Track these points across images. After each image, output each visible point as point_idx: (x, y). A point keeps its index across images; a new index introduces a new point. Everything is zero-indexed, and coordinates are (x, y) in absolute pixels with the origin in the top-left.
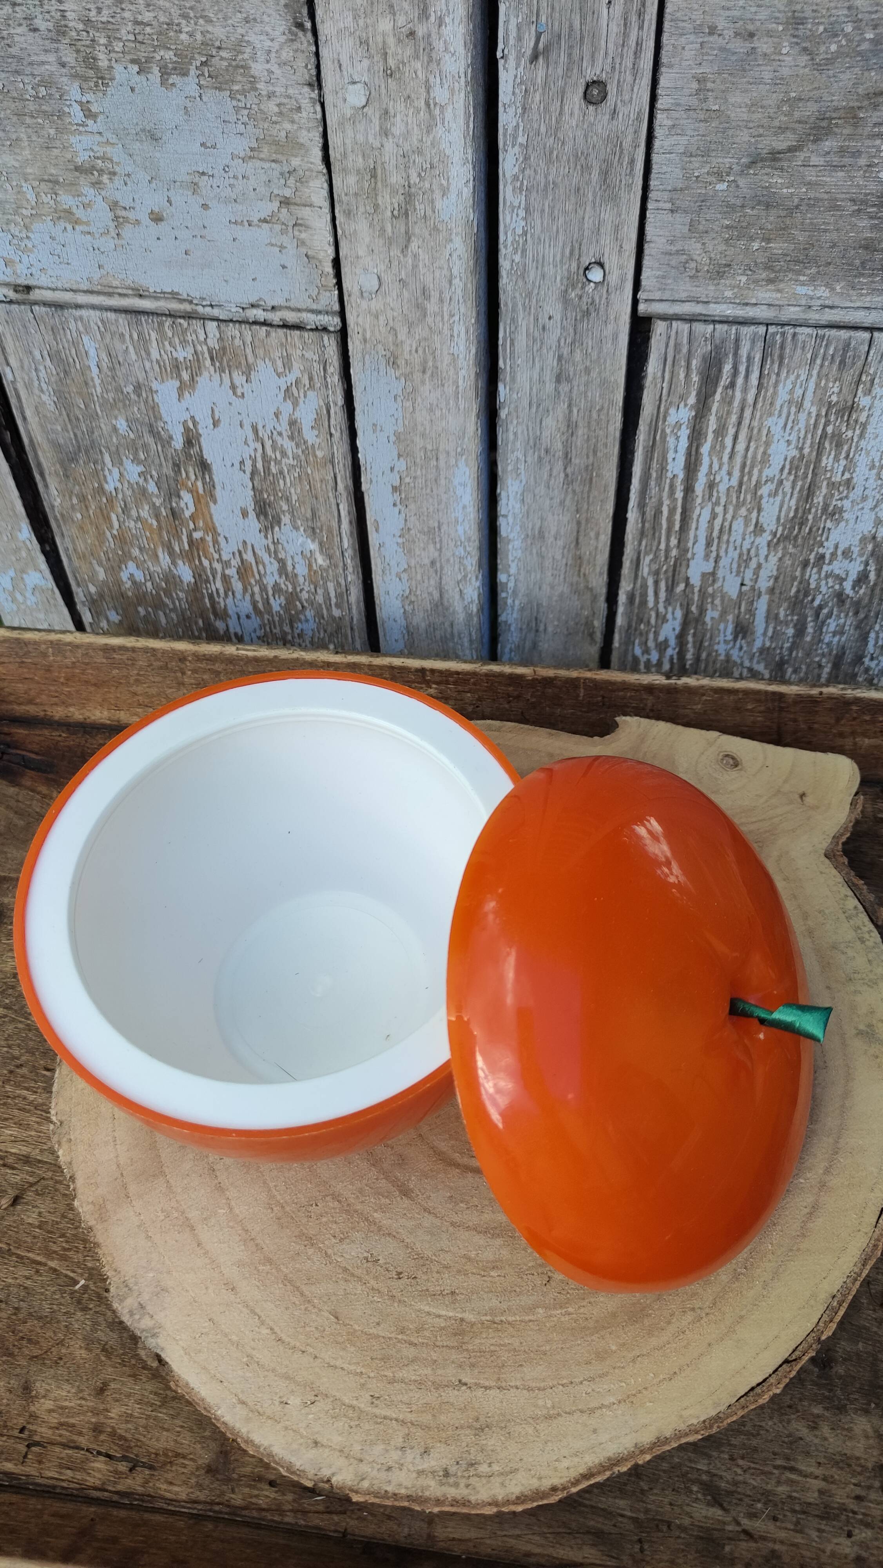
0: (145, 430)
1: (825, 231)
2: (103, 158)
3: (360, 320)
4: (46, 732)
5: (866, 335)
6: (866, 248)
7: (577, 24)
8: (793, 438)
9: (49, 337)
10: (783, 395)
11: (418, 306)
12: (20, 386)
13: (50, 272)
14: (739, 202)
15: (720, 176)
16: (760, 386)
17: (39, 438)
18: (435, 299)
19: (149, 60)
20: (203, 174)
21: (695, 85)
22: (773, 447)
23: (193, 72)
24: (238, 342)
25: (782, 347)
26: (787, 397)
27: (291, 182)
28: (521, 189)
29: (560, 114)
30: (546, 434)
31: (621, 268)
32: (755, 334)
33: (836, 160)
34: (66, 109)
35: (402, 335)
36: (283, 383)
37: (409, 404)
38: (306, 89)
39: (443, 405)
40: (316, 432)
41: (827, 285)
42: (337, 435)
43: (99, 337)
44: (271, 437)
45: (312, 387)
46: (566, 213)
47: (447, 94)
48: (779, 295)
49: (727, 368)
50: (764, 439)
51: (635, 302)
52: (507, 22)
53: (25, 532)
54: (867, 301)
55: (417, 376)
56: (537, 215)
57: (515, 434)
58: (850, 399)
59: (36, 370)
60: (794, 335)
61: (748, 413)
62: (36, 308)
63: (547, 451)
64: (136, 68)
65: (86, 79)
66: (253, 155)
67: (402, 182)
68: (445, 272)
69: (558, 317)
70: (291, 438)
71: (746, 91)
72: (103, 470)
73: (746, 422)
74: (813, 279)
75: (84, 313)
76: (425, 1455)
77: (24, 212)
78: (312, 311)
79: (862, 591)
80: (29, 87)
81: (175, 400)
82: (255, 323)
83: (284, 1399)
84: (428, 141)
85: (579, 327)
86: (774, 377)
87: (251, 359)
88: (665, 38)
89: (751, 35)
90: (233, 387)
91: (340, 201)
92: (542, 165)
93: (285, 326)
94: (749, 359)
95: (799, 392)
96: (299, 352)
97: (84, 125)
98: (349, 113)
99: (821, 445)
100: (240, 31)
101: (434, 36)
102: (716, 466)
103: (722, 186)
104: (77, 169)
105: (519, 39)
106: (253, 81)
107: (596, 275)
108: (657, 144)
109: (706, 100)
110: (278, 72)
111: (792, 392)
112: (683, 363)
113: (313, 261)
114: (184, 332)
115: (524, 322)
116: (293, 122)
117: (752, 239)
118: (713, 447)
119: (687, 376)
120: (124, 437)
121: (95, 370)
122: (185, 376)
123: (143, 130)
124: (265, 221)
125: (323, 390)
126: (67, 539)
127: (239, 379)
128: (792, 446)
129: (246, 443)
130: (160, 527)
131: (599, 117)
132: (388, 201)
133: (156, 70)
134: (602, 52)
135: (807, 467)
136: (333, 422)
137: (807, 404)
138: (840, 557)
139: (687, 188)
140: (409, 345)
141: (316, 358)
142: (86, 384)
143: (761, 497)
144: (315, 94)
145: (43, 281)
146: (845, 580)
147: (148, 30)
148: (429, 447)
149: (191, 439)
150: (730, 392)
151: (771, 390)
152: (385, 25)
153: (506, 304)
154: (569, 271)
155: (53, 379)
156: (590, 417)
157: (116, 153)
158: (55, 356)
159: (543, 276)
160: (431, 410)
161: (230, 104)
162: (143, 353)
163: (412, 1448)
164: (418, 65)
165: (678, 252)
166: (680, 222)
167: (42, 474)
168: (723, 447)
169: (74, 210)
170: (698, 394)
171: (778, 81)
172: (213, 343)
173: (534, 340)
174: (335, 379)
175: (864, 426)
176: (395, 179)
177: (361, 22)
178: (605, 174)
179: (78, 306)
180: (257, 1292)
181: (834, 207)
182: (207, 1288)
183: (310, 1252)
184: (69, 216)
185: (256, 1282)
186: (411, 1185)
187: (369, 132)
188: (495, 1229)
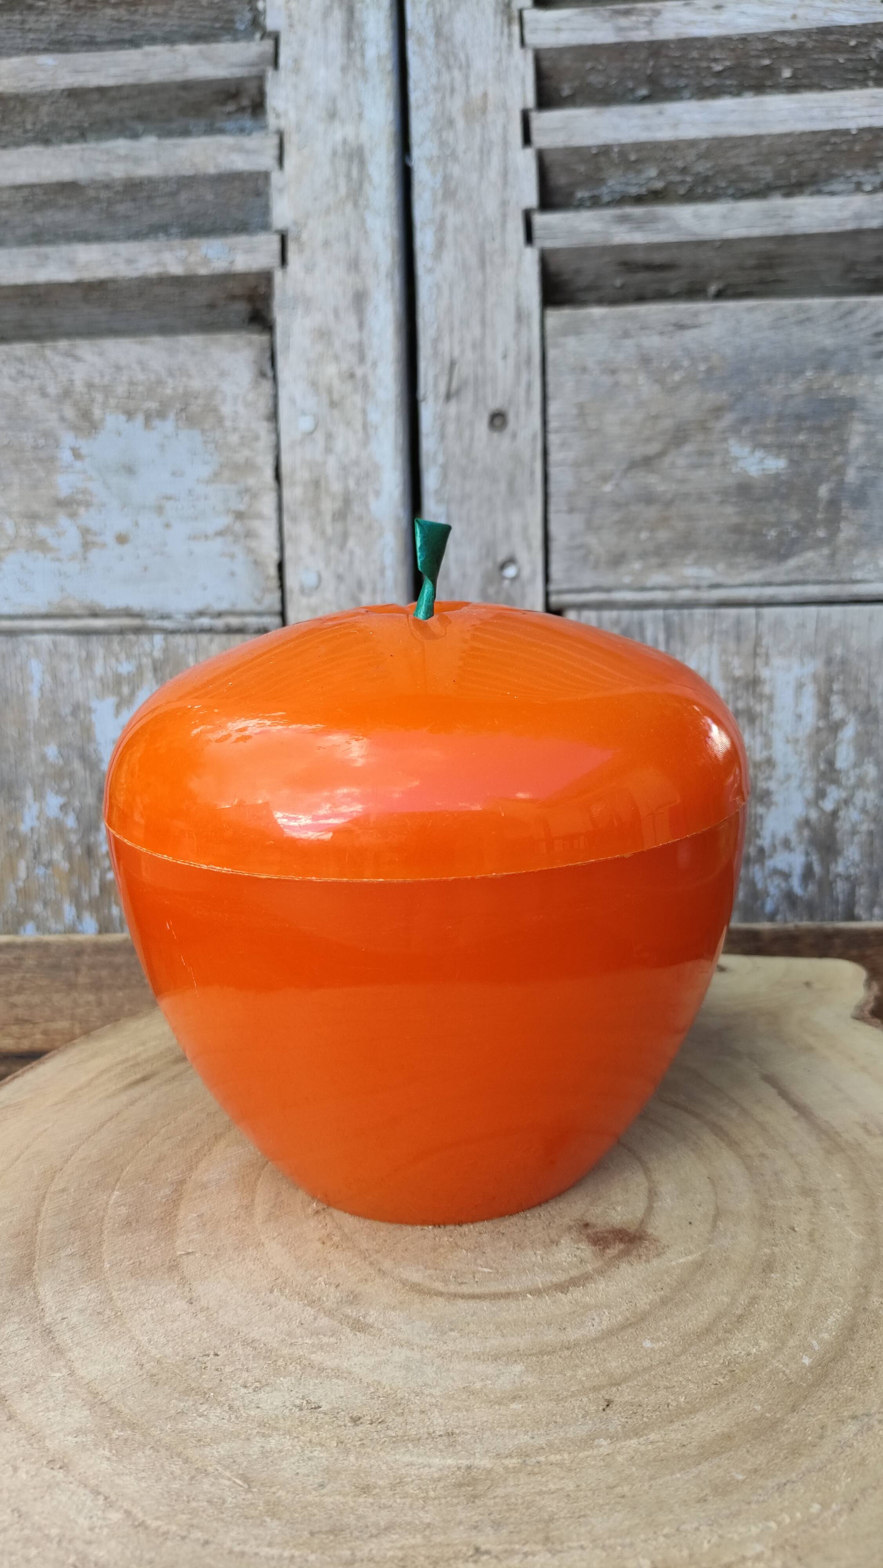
0: (76, 753)
1: (699, 519)
2: (83, 492)
5: (753, 610)
6: (735, 531)
7: (480, 372)
11: (353, 598)
13: (14, 600)
14: (624, 500)
15: (605, 478)
18: (368, 591)
19: (136, 410)
20: (170, 498)
21: (576, 411)
23: (172, 416)
24: (182, 650)
25: (682, 628)
27: (247, 498)
28: (442, 500)
29: (472, 439)
31: (532, 563)
32: (656, 615)
33: (696, 461)
34: (59, 454)
38: (265, 422)
41: (710, 566)
43: (47, 659)
46: (480, 519)
47: (380, 418)
48: (670, 578)
51: (547, 594)
52: (426, 375)
54: (747, 577)
56: (456, 523)
58: (751, 672)
60: (690, 614)
64: (125, 417)
65: (80, 429)
66: (215, 477)
67: (341, 489)
68: (378, 565)
71: (616, 412)
72: (22, 807)
74: (697, 562)
75: (38, 636)
77: (3, 546)
78: (253, 614)
79: (811, 889)
80: (30, 440)
81: (111, 717)
82: (199, 631)
84: (364, 454)
88: (550, 378)
89: (614, 372)
91: (287, 510)
92: (459, 481)
93: (230, 631)
97: (72, 466)
98: (298, 437)
100: (215, 382)
101: (370, 376)
103: (608, 488)
104: (58, 503)
105: (436, 385)
106: (220, 420)
107: (510, 572)
108: (551, 458)
109: (586, 421)
110: (242, 410)
113: (259, 567)
114: (131, 646)
116: (251, 449)
117: (639, 530)
120: (52, 765)
121: (36, 694)
122: (126, 690)
123: (122, 466)
124: (220, 534)
130: (71, 871)
131: (504, 442)
132: (328, 506)
133: (141, 417)
134: (501, 389)
139: (580, 491)
142: (24, 710)
144: (271, 426)
146: (791, 876)
147: (140, 388)
152: (332, 370)
154: (487, 568)
157: (94, 487)
161: (200, 439)
162: (88, 670)
164: (357, 397)
165: (579, 547)
166: (577, 521)
169: (48, 539)
171: (640, 404)
172: (157, 654)
175: (770, 698)
176: (336, 487)
177: (312, 369)
178: (511, 484)
179: (32, 632)
180: (105, 1465)
181: (701, 498)
182: (15, 1469)
183: (202, 1408)
184: (41, 545)
185: (107, 1453)
186: (370, 1320)
187: (315, 451)
188: (510, 1354)
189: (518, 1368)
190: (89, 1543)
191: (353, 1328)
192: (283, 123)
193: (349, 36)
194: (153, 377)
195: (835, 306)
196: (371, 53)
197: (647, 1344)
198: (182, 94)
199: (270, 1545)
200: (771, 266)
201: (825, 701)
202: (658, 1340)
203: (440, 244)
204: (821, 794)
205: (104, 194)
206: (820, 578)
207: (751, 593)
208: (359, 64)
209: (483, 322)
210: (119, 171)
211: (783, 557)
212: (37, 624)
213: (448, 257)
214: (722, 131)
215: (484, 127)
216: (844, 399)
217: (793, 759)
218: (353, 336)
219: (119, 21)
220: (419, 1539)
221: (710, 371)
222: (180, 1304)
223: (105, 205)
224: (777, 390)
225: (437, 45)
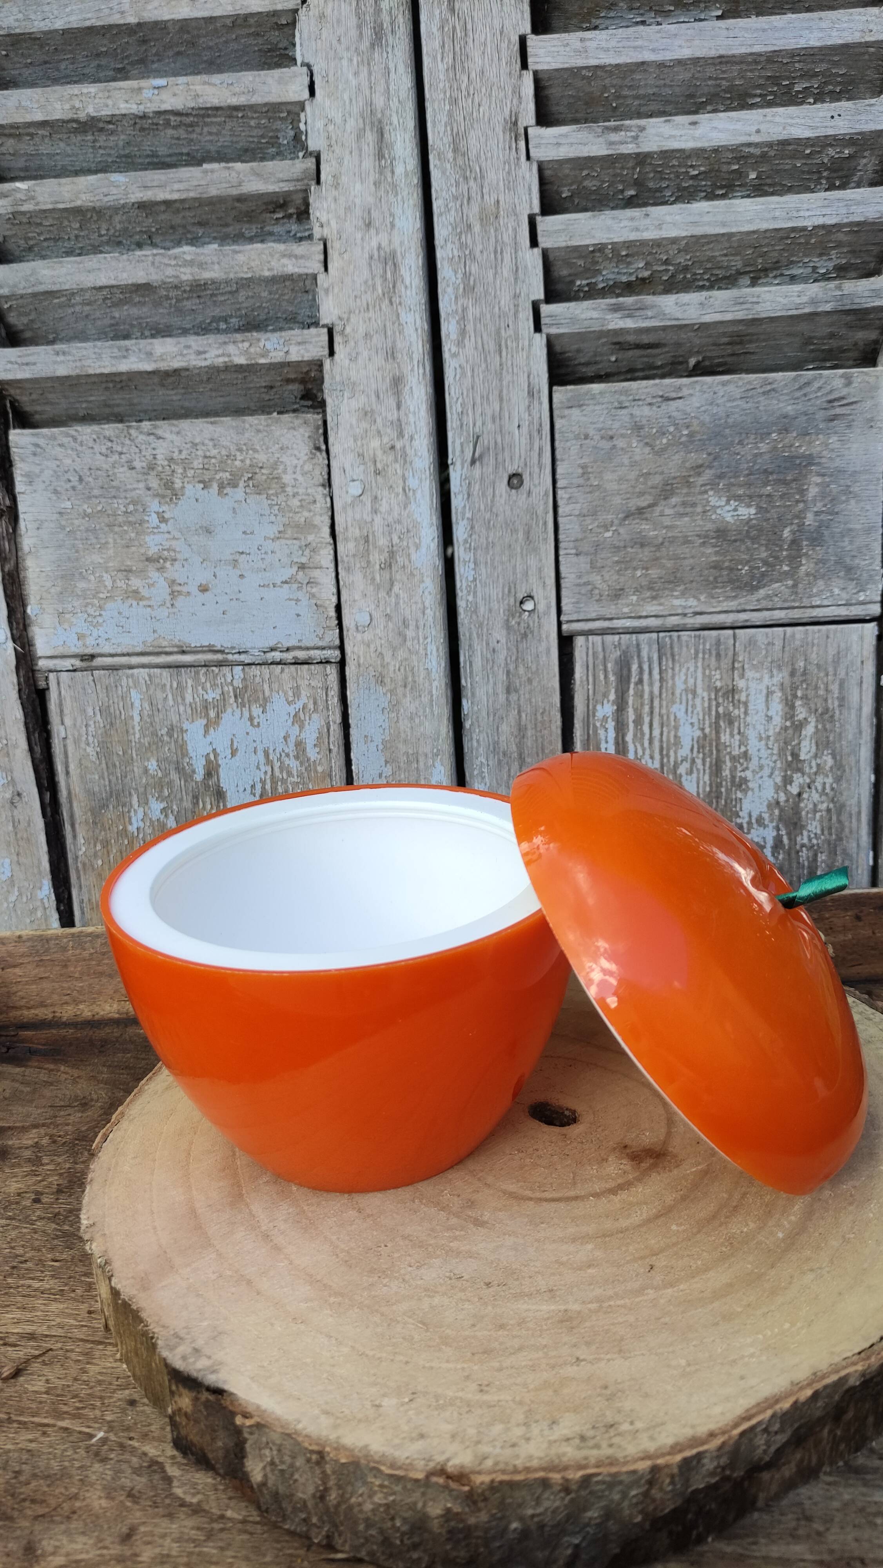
0: (173, 766)
1: (685, 558)
2: (168, 550)
3: (356, 649)
4: (54, 1032)
5: (730, 632)
6: (715, 568)
7: (499, 440)
8: (695, 720)
9: (102, 695)
10: (680, 686)
11: (400, 634)
12: (70, 742)
13: (113, 641)
14: (622, 544)
15: (606, 528)
16: (661, 680)
17: (77, 789)
18: (412, 627)
19: (211, 480)
20: (242, 553)
21: (580, 471)
22: (681, 730)
23: (242, 484)
24: (258, 679)
25: (672, 648)
26: (683, 687)
27: (307, 552)
28: (470, 549)
29: (494, 496)
30: (503, 738)
31: (546, 598)
32: (650, 639)
33: (681, 510)
34: (146, 518)
35: (388, 659)
36: (292, 710)
37: (394, 715)
38: (321, 488)
39: (421, 713)
40: (317, 750)
41: (695, 597)
42: (335, 750)
43: (144, 689)
44: (279, 759)
45: (316, 710)
46: (502, 563)
47: (417, 482)
48: (661, 608)
49: (635, 667)
50: (673, 723)
51: (560, 624)
52: (454, 442)
53: (46, 890)
54: (725, 606)
55: (400, 691)
56: (482, 566)
57: (478, 741)
58: (730, 683)
59: (86, 726)
60: (679, 637)
61: (656, 703)
62: (96, 673)
63: (504, 754)
64: (202, 486)
65: (163, 497)
66: (280, 536)
67: (387, 543)
68: (420, 605)
69: (503, 641)
70: (297, 757)
71: (614, 471)
72: (129, 812)
73: (657, 710)
74: (683, 594)
75: (135, 671)
76: (554, 1426)
77: (101, 595)
78: (317, 648)
79: (781, 857)
80: (121, 507)
81: (201, 737)
82: (272, 663)
83: (377, 1403)
84: (405, 514)
85: (520, 646)
86: (670, 671)
87: (267, 693)
88: (557, 444)
89: (612, 438)
90: (251, 719)
91: (343, 561)
92: (484, 531)
93: (297, 663)
94: (650, 659)
95: (691, 681)
96: (307, 682)
97: (158, 527)
98: (349, 500)
99: (717, 723)
100: (277, 455)
101: (408, 448)
102: (640, 752)
103: (609, 534)
104: (148, 560)
105: (462, 451)
106: (283, 487)
107: (529, 606)
108: (561, 511)
109: (588, 479)
110: (300, 478)
111: (686, 682)
112: (601, 667)
113: (321, 609)
114: (215, 677)
115: (479, 647)
116: (310, 511)
117: (635, 569)
118: (635, 735)
119: (606, 677)
120: (153, 777)
121: (137, 718)
122: (212, 714)
123: (201, 527)
124: (286, 582)
125: (325, 711)
126: (84, 889)
127: (256, 711)
128: (696, 727)
129: (258, 768)
131: (520, 498)
132: (377, 558)
133: (215, 486)
134: (517, 455)
135: (711, 745)
136: (332, 739)
137: (699, 691)
138: (755, 826)
139: (585, 538)
140: (393, 665)
141: (320, 685)
142: (127, 732)
143: (681, 776)
144: (326, 491)
145: (107, 649)
146: (764, 847)
147: (213, 461)
148: (411, 752)
149: (211, 770)
150: (640, 687)
151: (670, 682)
152: (375, 443)
153: (464, 635)
154: (509, 605)
155: (100, 732)
156: (536, 719)
157: (178, 545)
158: (104, 711)
159: (490, 611)
160: (411, 719)
161: (266, 503)
162: (179, 699)
163: (537, 1422)
164: (398, 466)
165: (585, 584)
166: (583, 563)
167: (73, 826)
168: (643, 734)
169: (141, 590)
170: (616, 692)
171: (633, 464)
172: (238, 683)
173: (487, 661)
174: (334, 700)
175: (746, 704)
176: (382, 542)
177: (359, 443)
178: (527, 534)
179: (131, 667)
180: (330, 1320)
181: (686, 541)
182: (272, 1325)
183: (385, 1281)
184: (136, 594)
185: (329, 1312)
186: (486, 1218)
187: (364, 512)
188: (583, 1237)
189: (590, 1247)
190: (333, 1366)
191: (475, 1225)
192: (326, 232)
193: (380, 156)
194: (224, 452)
195: (795, 379)
196: (399, 169)
197: (674, 1227)
198: (237, 205)
199: (448, 1361)
200: (741, 343)
201: (790, 706)
202: (681, 1224)
203: (463, 332)
204: (787, 781)
205: (173, 293)
206: (786, 605)
207: (728, 619)
208: (390, 180)
209: (501, 399)
210: (186, 275)
211: (754, 589)
212: (135, 660)
213: (469, 344)
214: (699, 231)
215: (496, 230)
216: (803, 456)
217: (764, 753)
218: (393, 415)
219: (178, 139)
220: (541, 1354)
221: (691, 435)
222: (352, 1213)
223: (174, 301)
224: (747, 450)
225: (455, 159)
